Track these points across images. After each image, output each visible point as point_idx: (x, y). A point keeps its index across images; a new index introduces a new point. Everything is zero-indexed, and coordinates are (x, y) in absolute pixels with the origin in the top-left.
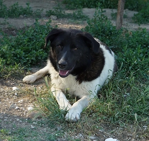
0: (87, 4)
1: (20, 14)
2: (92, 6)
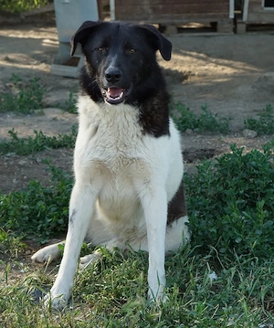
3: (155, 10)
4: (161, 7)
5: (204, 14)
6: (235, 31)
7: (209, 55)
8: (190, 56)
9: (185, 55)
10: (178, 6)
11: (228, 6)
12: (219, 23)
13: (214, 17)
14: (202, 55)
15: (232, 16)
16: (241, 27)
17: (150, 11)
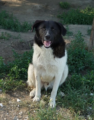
0: (72, 21)
1: (28, 29)
2: (75, 23)
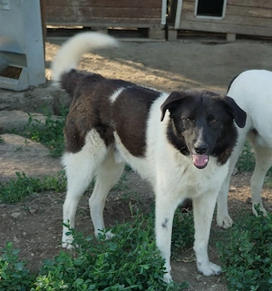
3: (84, 11)
4: (91, 9)
5: (135, 19)
6: (166, 38)
7: (146, 65)
8: (127, 64)
9: (122, 63)
10: (109, 8)
11: (161, 11)
12: (151, 29)
13: (146, 22)
14: (139, 64)
15: (164, 22)
16: (173, 34)
17: (79, 13)
